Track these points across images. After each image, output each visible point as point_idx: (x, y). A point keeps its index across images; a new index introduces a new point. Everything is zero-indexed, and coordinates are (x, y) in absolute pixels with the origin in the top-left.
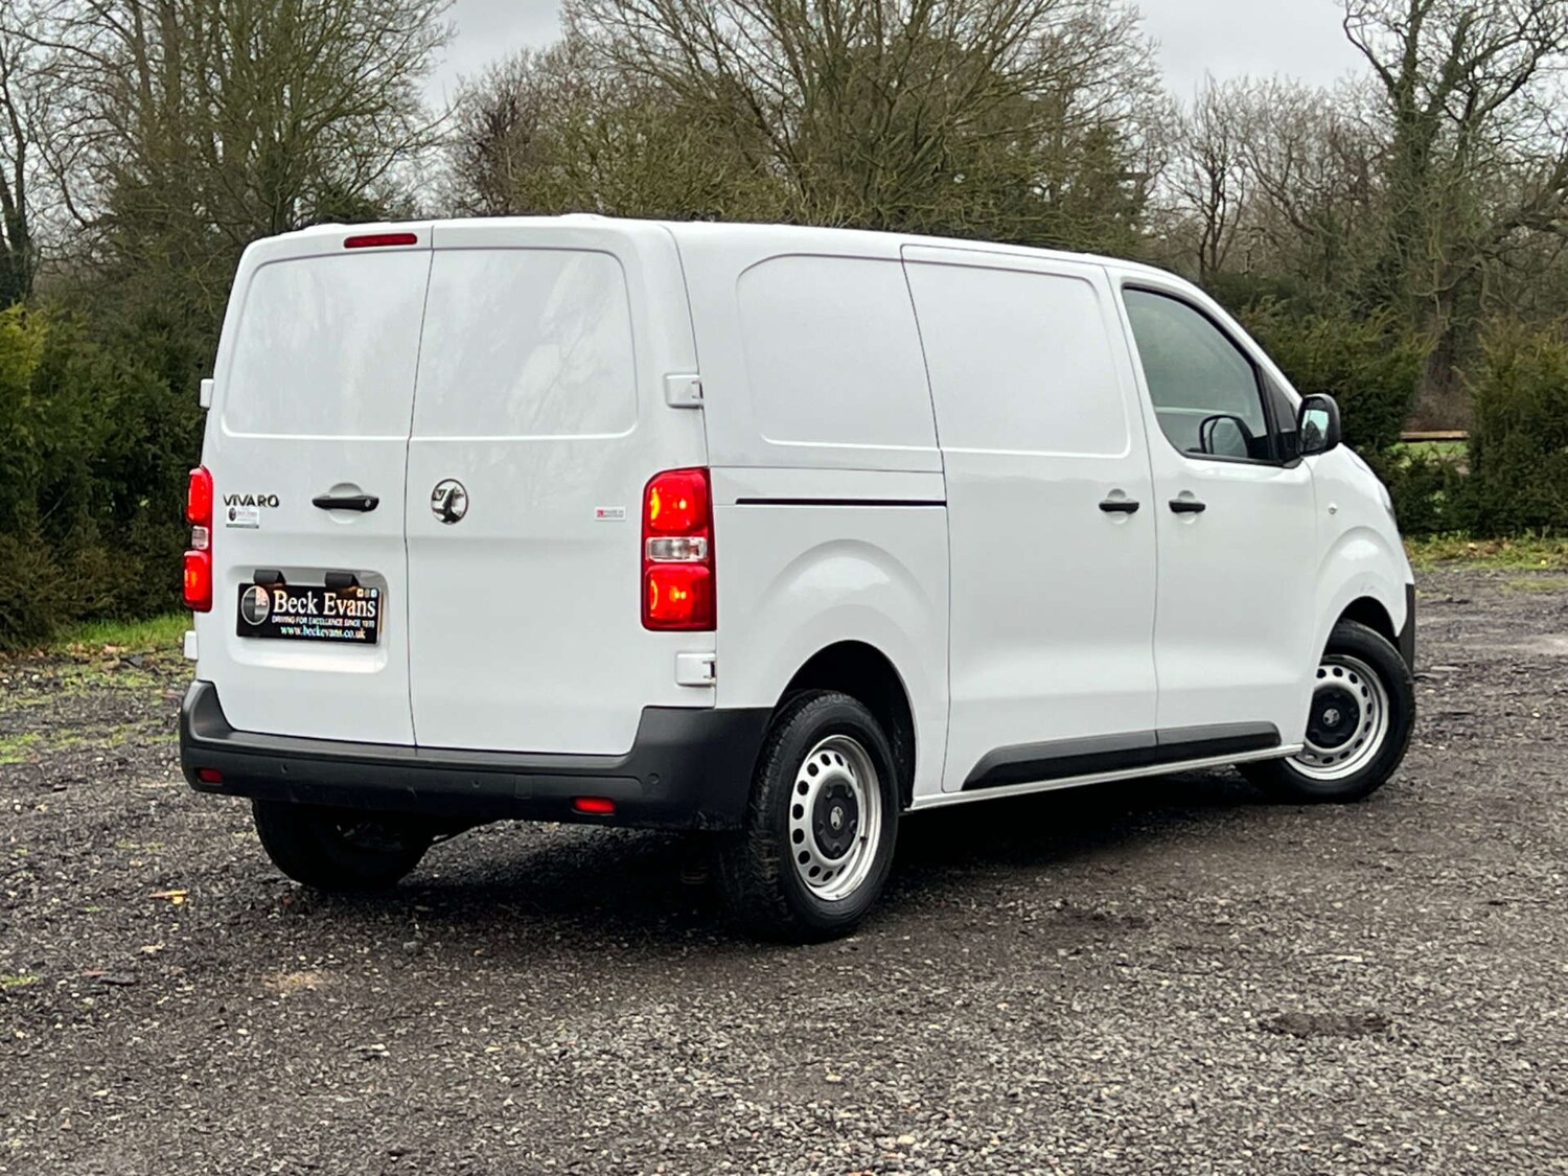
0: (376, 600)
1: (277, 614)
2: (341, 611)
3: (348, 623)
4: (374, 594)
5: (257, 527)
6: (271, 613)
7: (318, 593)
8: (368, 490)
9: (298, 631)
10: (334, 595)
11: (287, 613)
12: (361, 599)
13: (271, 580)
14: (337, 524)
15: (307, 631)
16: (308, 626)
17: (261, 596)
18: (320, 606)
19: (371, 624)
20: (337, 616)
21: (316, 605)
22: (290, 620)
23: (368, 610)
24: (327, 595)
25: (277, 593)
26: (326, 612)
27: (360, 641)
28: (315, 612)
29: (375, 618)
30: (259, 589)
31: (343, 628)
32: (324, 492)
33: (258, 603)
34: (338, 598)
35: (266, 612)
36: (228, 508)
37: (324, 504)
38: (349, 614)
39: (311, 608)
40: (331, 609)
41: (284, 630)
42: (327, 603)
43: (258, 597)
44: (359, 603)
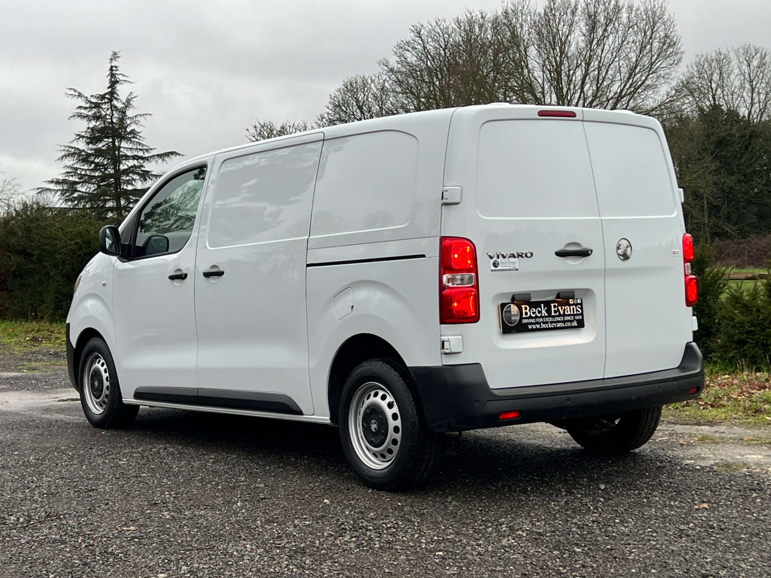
0: (581, 304)
1: (525, 318)
2: (562, 313)
4: (579, 301)
5: (517, 270)
6: (521, 318)
7: (547, 304)
9: (538, 326)
10: (556, 304)
11: (531, 317)
12: (572, 305)
14: (569, 264)
15: (543, 326)
16: (544, 323)
17: (514, 309)
18: (549, 311)
19: (580, 317)
20: (560, 315)
21: (546, 311)
22: (533, 321)
23: (577, 310)
24: (552, 305)
25: (523, 307)
26: (553, 314)
27: (575, 327)
28: (546, 315)
29: (582, 314)
30: (512, 306)
31: (564, 322)
33: (513, 313)
35: (518, 318)
36: (492, 261)
37: (561, 254)
38: (566, 313)
39: (544, 313)
40: (555, 312)
41: (530, 327)
42: (553, 309)
43: (512, 310)
44: (571, 307)
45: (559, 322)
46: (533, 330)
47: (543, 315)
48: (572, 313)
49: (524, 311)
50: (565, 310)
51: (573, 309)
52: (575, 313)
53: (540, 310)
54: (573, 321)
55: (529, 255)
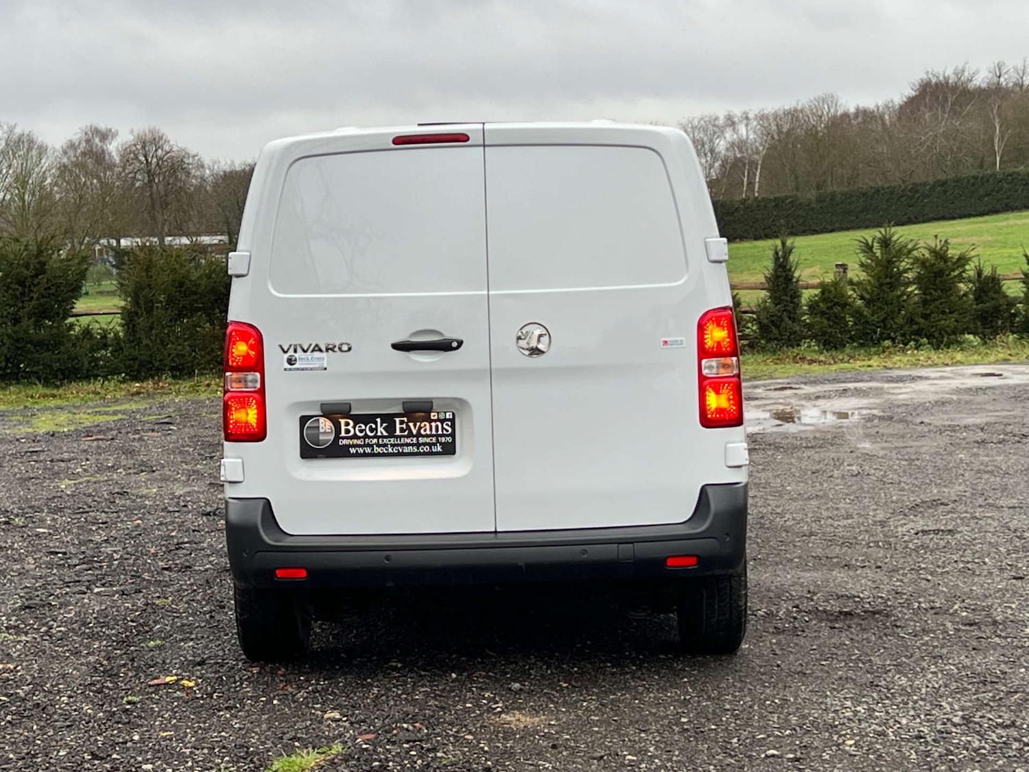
0: (453, 421)
1: (343, 438)
2: (414, 432)
3: (421, 440)
4: (449, 416)
5: (326, 369)
6: (338, 436)
8: (450, 334)
9: (368, 450)
10: (405, 419)
11: (355, 437)
12: (435, 421)
13: (334, 412)
15: (377, 450)
16: (378, 445)
17: (325, 425)
18: (391, 430)
19: (449, 439)
20: (411, 435)
23: (443, 428)
24: (397, 420)
25: (343, 421)
26: (398, 433)
27: (437, 454)
28: (385, 434)
29: (453, 435)
30: (322, 420)
31: (418, 445)
32: (402, 337)
33: (321, 430)
34: (409, 421)
35: (332, 437)
36: (286, 356)
38: (422, 432)
40: (402, 430)
41: (353, 451)
43: (321, 425)
44: (433, 424)
45: (408, 445)
46: (357, 455)
47: (379, 434)
48: (434, 432)
49: (343, 428)
50: (420, 428)
51: (437, 427)
52: (440, 432)
53: (374, 426)
54: (435, 444)
55: (345, 348)
